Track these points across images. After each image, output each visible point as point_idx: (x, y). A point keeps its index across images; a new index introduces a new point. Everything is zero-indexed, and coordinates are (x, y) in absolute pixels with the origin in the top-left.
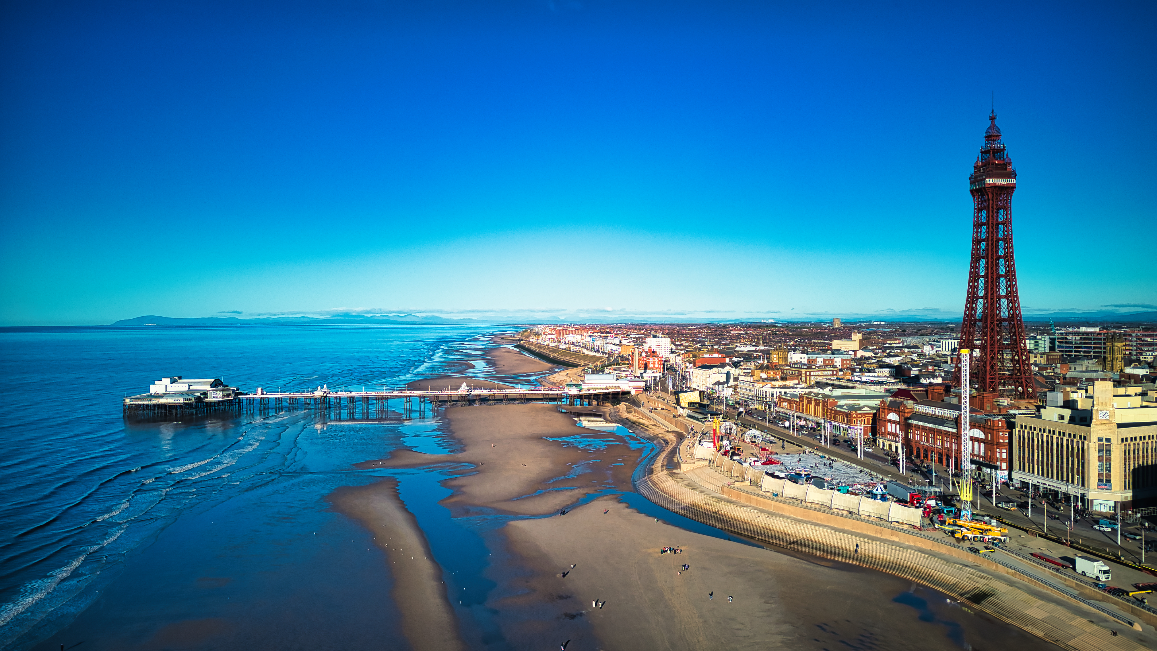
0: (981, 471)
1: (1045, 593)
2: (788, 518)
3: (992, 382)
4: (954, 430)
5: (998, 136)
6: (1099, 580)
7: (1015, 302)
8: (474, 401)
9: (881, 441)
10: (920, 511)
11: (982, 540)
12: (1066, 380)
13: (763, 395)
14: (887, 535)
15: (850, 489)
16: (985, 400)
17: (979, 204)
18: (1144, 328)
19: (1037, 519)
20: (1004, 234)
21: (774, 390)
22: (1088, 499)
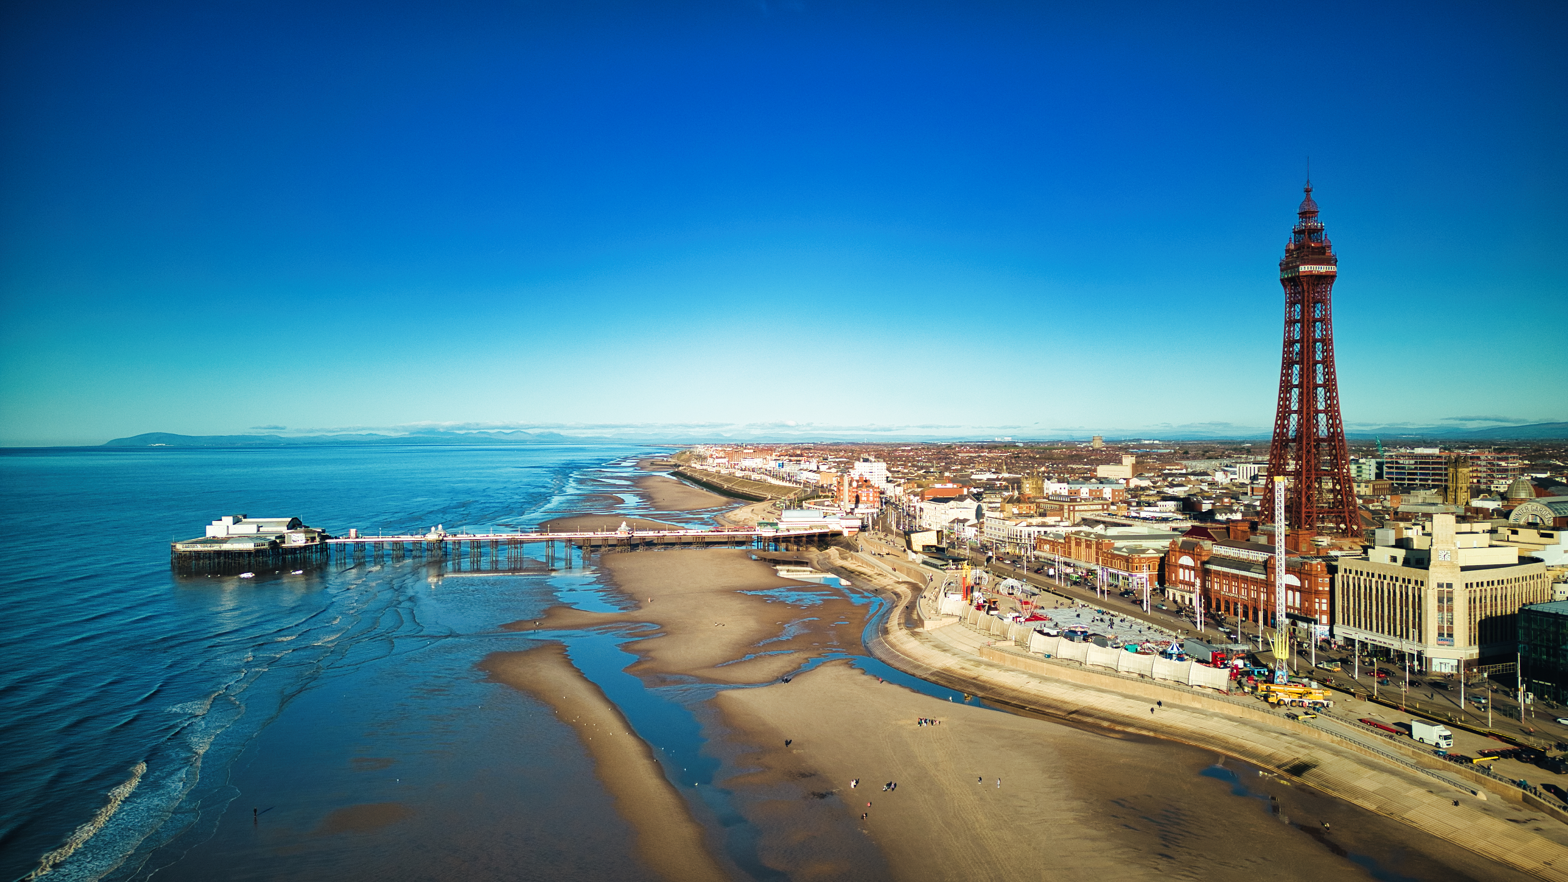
0: (1296, 626)
1: (1377, 763)
2: (1066, 683)
3: (1309, 517)
4: (1263, 577)
5: (1315, 213)
6: (1440, 747)
7: (1336, 418)
8: (637, 545)
9: (1171, 591)
10: (1227, 672)
11: (1301, 704)
12: (1397, 515)
13: (1017, 536)
14: (1187, 700)
15: (1139, 649)
16: (1301, 539)
17: (1291, 297)
18: (1497, 449)
19: (1366, 680)
20: (1322, 334)
21: (1032, 529)
22: (1426, 658)
